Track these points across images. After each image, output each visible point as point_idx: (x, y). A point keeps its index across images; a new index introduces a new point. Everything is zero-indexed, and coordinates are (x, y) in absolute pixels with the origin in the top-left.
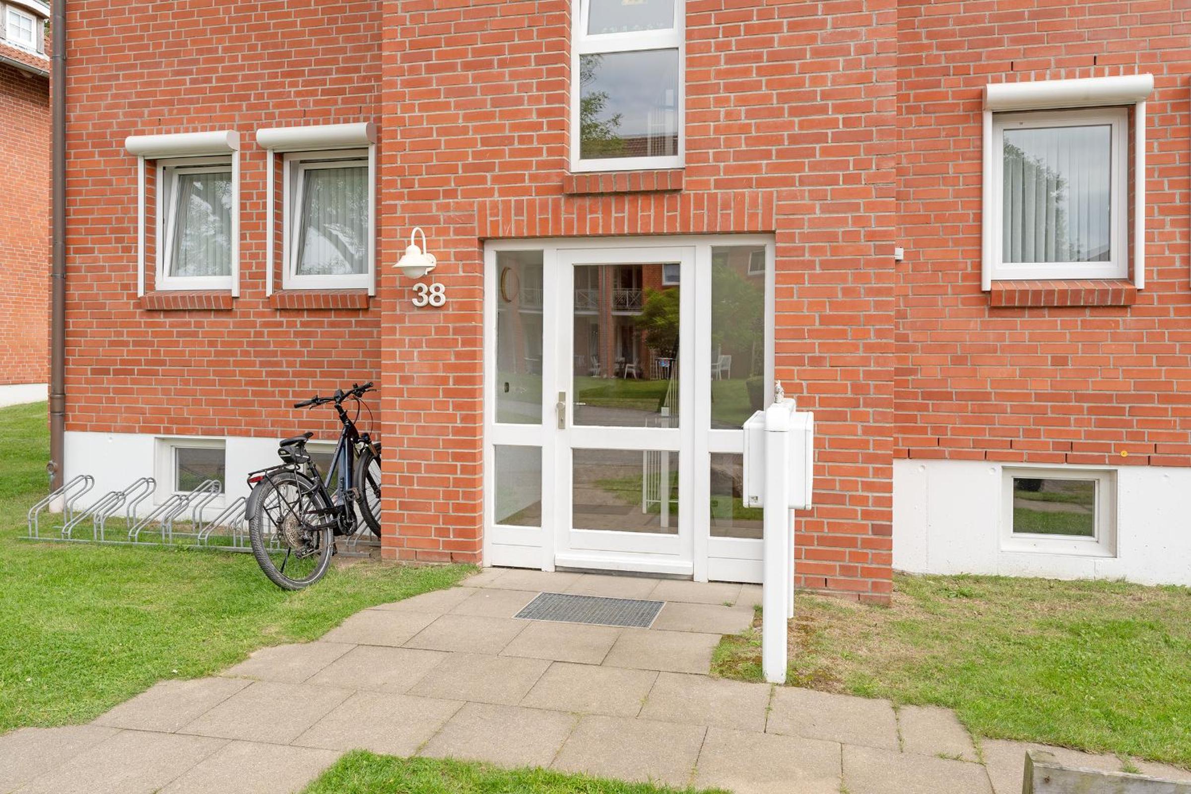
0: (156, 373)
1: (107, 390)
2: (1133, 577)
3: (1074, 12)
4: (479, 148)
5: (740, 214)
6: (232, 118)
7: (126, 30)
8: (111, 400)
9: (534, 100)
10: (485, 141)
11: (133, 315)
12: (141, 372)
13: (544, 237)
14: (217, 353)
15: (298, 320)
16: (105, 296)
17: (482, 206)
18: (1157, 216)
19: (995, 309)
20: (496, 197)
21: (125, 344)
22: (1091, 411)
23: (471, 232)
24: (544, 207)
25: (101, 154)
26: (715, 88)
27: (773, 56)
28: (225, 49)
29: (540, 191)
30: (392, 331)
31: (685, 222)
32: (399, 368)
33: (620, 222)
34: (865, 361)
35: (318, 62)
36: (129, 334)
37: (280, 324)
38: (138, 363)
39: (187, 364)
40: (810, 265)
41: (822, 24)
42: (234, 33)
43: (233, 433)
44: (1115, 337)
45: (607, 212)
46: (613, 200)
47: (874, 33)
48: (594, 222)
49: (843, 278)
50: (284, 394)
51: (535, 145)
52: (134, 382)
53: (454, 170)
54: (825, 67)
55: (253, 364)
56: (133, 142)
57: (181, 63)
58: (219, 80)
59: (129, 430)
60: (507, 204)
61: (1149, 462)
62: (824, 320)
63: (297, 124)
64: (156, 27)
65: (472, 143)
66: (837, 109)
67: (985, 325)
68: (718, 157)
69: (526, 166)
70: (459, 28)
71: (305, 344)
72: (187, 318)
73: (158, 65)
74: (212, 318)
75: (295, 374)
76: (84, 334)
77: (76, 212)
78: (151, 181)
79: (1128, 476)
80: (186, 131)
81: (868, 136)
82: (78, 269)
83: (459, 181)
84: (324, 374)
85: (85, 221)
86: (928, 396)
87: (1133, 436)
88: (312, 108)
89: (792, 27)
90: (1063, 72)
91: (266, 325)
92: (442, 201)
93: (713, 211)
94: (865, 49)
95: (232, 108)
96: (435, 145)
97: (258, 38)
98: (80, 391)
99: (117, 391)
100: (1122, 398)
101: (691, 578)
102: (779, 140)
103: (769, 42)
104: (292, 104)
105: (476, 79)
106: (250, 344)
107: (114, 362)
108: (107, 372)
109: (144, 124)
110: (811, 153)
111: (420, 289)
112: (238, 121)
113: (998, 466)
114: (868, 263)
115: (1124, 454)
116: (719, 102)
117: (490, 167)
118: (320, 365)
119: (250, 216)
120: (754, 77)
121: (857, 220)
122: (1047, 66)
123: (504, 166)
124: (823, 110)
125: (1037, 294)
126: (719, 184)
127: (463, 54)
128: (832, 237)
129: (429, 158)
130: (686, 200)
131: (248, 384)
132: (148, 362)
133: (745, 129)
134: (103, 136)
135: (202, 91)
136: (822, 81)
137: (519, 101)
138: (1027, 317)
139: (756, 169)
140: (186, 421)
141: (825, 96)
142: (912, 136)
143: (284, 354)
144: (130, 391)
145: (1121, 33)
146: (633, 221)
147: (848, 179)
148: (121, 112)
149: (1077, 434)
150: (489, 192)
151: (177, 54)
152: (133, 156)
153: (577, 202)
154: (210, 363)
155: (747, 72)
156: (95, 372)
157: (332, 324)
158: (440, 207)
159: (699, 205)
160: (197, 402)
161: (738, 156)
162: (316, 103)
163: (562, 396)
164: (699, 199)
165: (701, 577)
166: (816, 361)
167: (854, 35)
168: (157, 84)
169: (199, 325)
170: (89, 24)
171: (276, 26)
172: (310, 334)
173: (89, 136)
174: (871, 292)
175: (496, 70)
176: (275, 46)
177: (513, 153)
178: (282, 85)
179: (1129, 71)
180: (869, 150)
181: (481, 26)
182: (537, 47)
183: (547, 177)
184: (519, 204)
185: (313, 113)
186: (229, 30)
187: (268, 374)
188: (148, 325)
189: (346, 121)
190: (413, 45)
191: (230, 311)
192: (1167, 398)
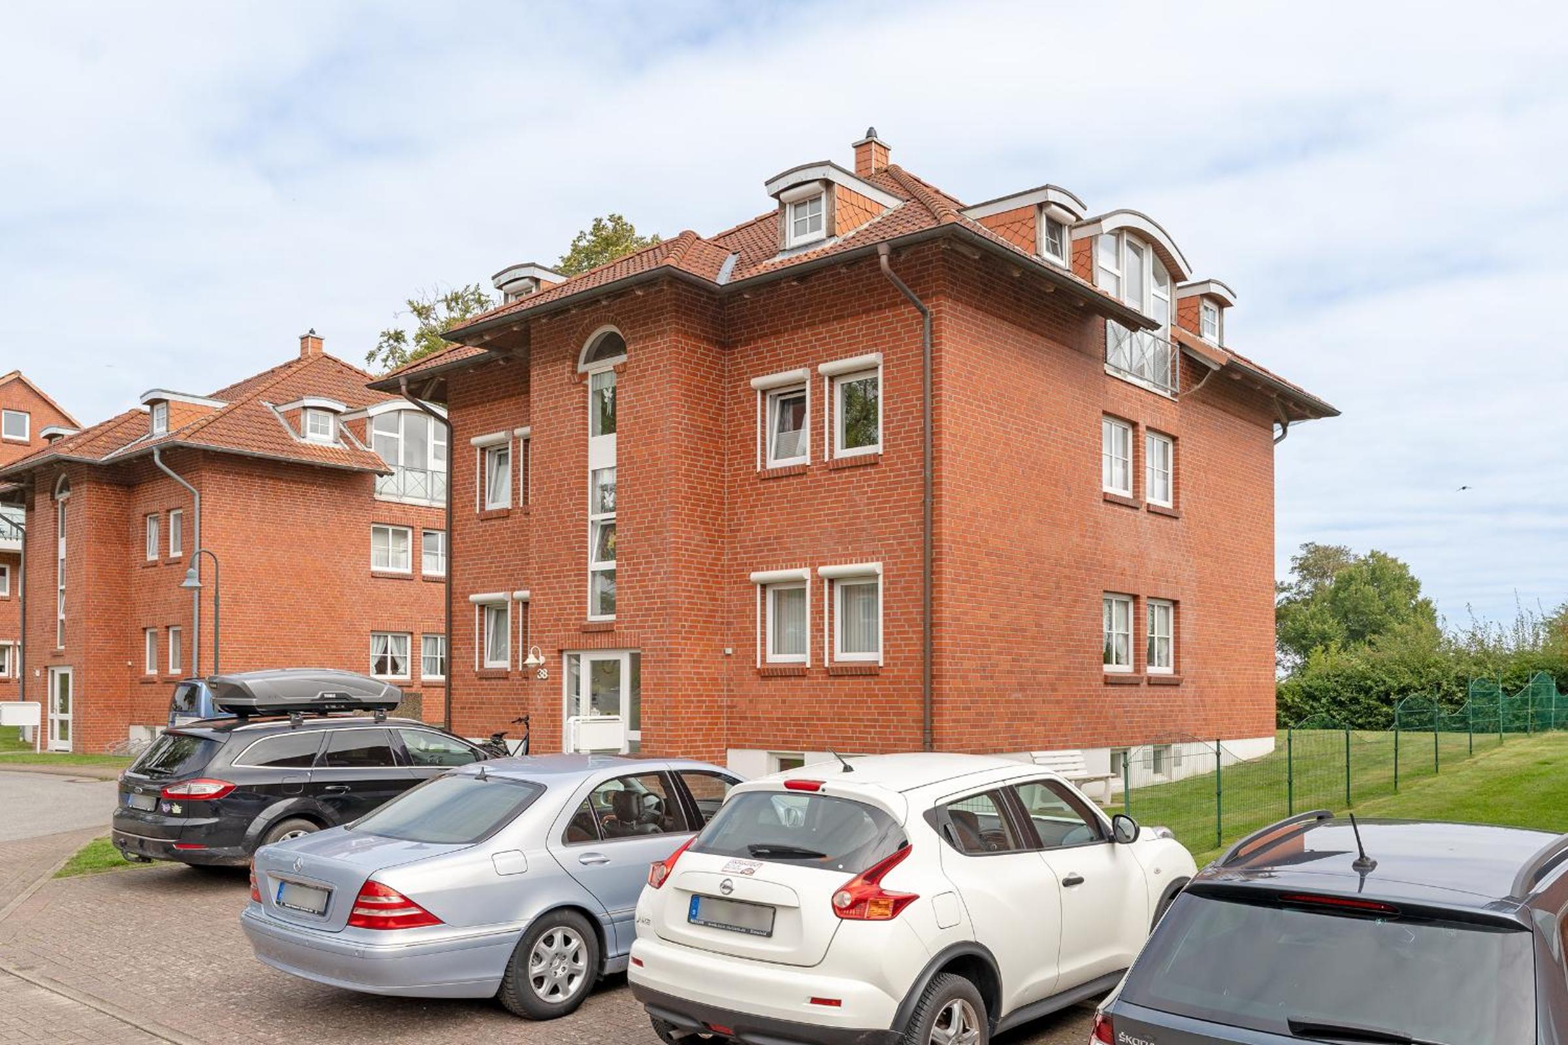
0: (481, 708)
1: (465, 716)
3: (788, 537)
4: (558, 612)
5: (639, 640)
6: (509, 585)
7: (472, 542)
8: (467, 722)
9: (573, 592)
10: (559, 609)
11: (474, 680)
12: (477, 708)
13: (579, 650)
14: (503, 699)
16: (464, 671)
17: (558, 637)
18: (814, 634)
19: (764, 677)
21: (472, 694)
22: (794, 725)
23: (555, 647)
24: (580, 637)
25: (464, 602)
26: (624, 588)
27: (640, 575)
29: (576, 630)
30: (532, 689)
31: (616, 644)
32: (534, 705)
33: (597, 643)
36: (473, 689)
38: (476, 703)
39: (493, 704)
40: (651, 661)
41: (654, 562)
42: (510, 544)
44: (801, 690)
45: (594, 639)
46: (602, 634)
48: (590, 643)
51: (573, 611)
52: (474, 712)
54: (655, 580)
55: (515, 704)
56: (473, 597)
57: (491, 558)
61: (813, 749)
62: (654, 684)
64: (483, 541)
67: (760, 685)
68: (625, 617)
69: (571, 619)
72: (493, 682)
74: (502, 682)
76: (457, 689)
77: (455, 630)
78: (482, 615)
81: (667, 608)
82: (456, 658)
83: (552, 626)
85: (458, 634)
86: (741, 718)
87: (808, 737)
91: (520, 685)
92: (547, 634)
93: (628, 639)
94: (666, 573)
97: (518, 546)
99: (469, 717)
100: (804, 719)
102: (642, 610)
105: (557, 583)
106: (514, 694)
107: (468, 703)
109: (477, 589)
110: (650, 615)
111: (539, 672)
113: (765, 752)
114: (666, 661)
115: (804, 745)
116: (626, 594)
117: (561, 620)
119: (514, 632)
120: (635, 584)
123: (565, 620)
126: (625, 628)
128: (656, 650)
129: (543, 616)
130: (618, 634)
132: (479, 703)
134: (464, 593)
135: (499, 572)
136: (654, 585)
138: (772, 681)
142: (735, 594)
144: (473, 717)
145: (803, 547)
146: (609, 643)
147: (661, 626)
148: (470, 581)
149: (789, 736)
150: (560, 631)
151: (490, 554)
152: (474, 604)
153: (592, 635)
154: (501, 704)
155: (633, 581)
156: (461, 707)
158: (546, 637)
159: (620, 637)
161: (631, 616)
168: (483, 568)
169: (498, 685)
170: (459, 539)
171: (523, 540)
173: (459, 593)
175: (562, 579)
184: (571, 636)
186: (508, 542)
188: (479, 685)
190: (539, 568)
191: (507, 678)
192: (819, 719)
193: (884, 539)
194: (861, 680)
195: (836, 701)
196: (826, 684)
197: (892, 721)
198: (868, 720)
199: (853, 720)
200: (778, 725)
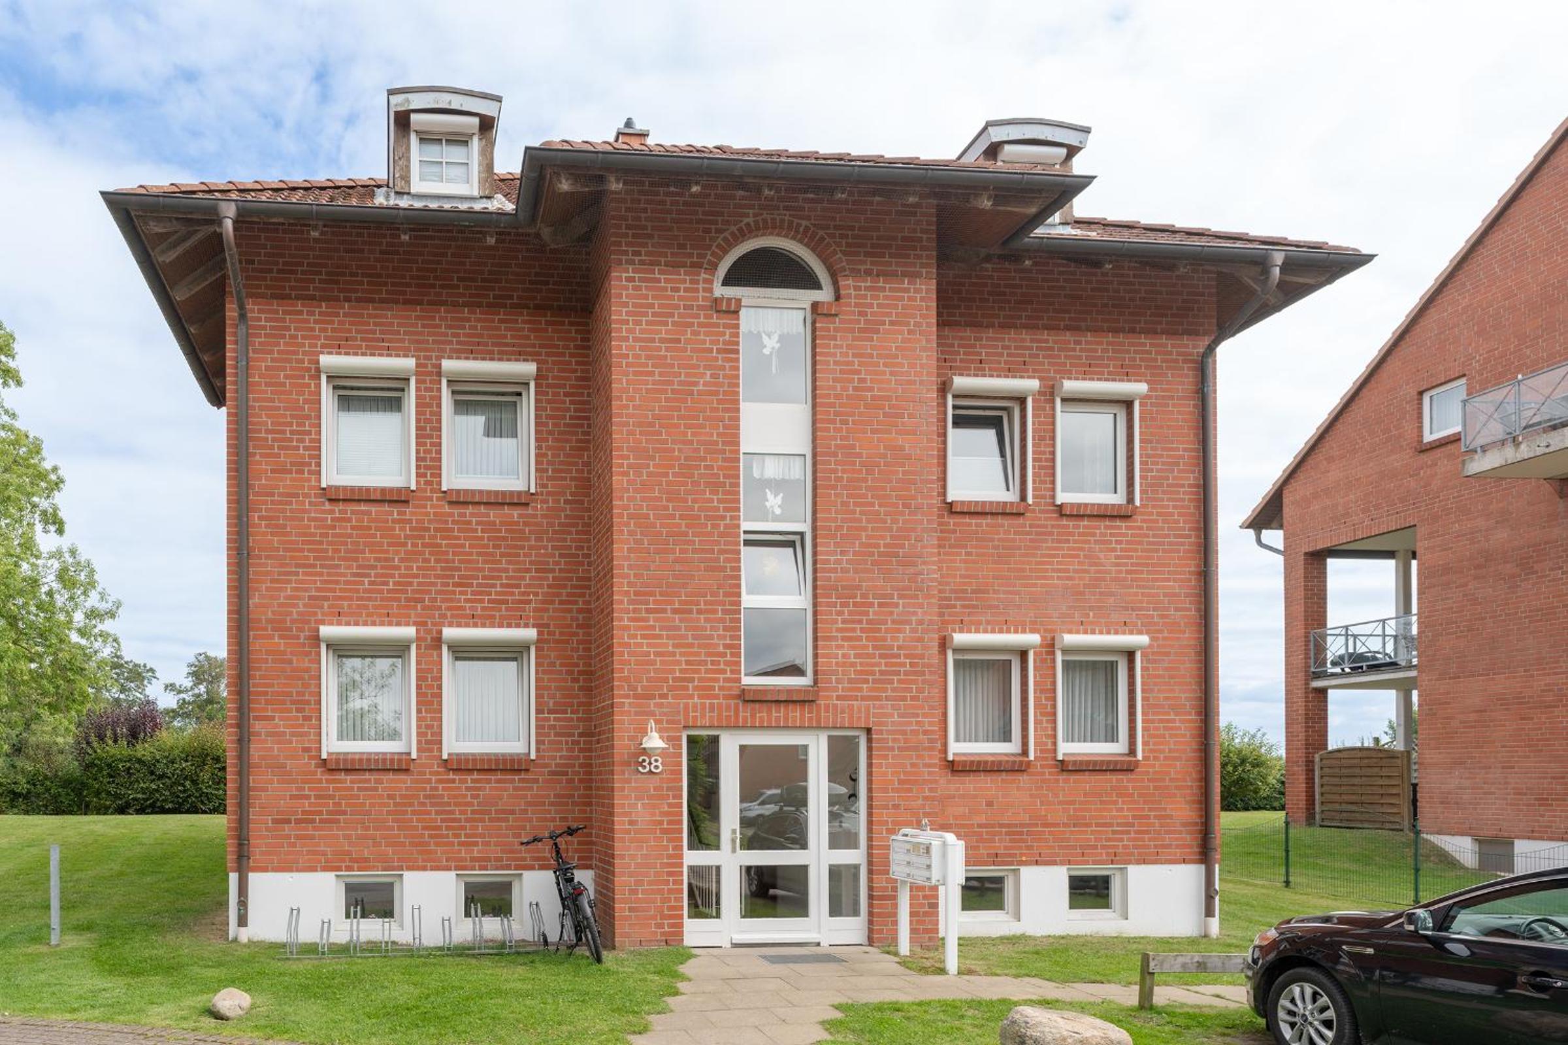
0: (338, 821)
1: (289, 836)
2: (1030, 932)
3: (995, 592)
4: (684, 666)
5: (851, 717)
6: (409, 616)
7: (305, 535)
8: (294, 845)
9: (720, 637)
10: (688, 663)
11: (315, 773)
12: (321, 821)
13: (720, 727)
14: (396, 805)
15: (469, 778)
16: (286, 758)
17: (686, 706)
18: (1039, 718)
19: (955, 772)
20: (696, 700)
21: (307, 797)
22: (1007, 833)
23: (679, 722)
24: (728, 707)
25: (281, 637)
26: (835, 638)
27: (869, 622)
28: (402, 560)
29: (726, 697)
30: (622, 789)
31: (819, 721)
32: (628, 814)
33: (778, 719)
34: (923, 806)
35: (484, 578)
36: (310, 789)
37: (453, 781)
38: (320, 813)
39: (368, 813)
40: (893, 749)
41: (897, 605)
42: (409, 548)
43: (409, 868)
44: (1018, 789)
45: (769, 711)
46: (773, 705)
47: (925, 613)
48: (761, 719)
49: (911, 757)
50: (457, 836)
51: (722, 666)
52: (315, 829)
53: (666, 680)
54: (899, 631)
55: (429, 813)
56: (327, 630)
57: (359, 567)
58: (395, 583)
59: (312, 869)
60: (703, 705)
61: (1037, 863)
62: (901, 782)
63: (467, 625)
64: (334, 535)
65: (678, 663)
66: (906, 656)
67: (949, 782)
68: (838, 681)
69: (716, 680)
70: (669, 585)
71: (477, 796)
72: (367, 776)
73: (338, 566)
74: (391, 776)
75: (467, 820)
76: (265, 790)
77: (255, 685)
79: (1027, 872)
80: (365, 624)
81: (923, 673)
82: (259, 734)
83: (671, 689)
84: (491, 820)
85: (266, 693)
87: (1028, 848)
88: (479, 612)
89: (880, 605)
90: (989, 628)
91: (440, 781)
92: (657, 701)
93: (835, 714)
94: (920, 622)
95: (408, 607)
96: (653, 663)
97: (431, 553)
98: (260, 837)
99: (298, 837)
100: (1022, 825)
101: (818, 944)
102: (873, 673)
103: (867, 613)
104: (462, 608)
105: (681, 620)
106: (425, 797)
107: (296, 813)
108: (288, 821)
109: (323, 614)
110: (891, 682)
111: (644, 761)
112: (412, 619)
114: (924, 749)
115: (1024, 859)
116: (839, 647)
117: (692, 680)
118: (489, 812)
119: (425, 695)
120: (859, 633)
121: (918, 723)
122: (979, 623)
123: (701, 680)
124: (898, 656)
125: (979, 762)
126: (838, 698)
127: (671, 603)
128: (904, 733)
129: (648, 671)
130: (819, 706)
131: (425, 828)
132: (329, 813)
133: (853, 665)
134: (284, 621)
135: (381, 592)
136: (897, 639)
137: (711, 637)
138: (972, 777)
139: (860, 690)
140: (366, 860)
141: (899, 648)
143: (456, 804)
144: (312, 837)
145: (1019, 607)
146: (786, 718)
147: (913, 698)
148: (301, 603)
149: (999, 848)
150: (691, 697)
151: (356, 559)
153: (750, 706)
154: (389, 813)
155: (854, 630)
156: (275, 821)
157: (498, 781)
158: (656, 705)
159: (827, 711)
160: (375, 844)
161: (850, 681)
162: (483, 609)
163: (734, 831)
164: (827, 707)
165: (824, 943)
166: (896, 807)
167: (915, 613)
168: (337, 582)
169: (378, 781)
170: (267, 526)
171: (447, 545)
172: (479, 789)
173: (269, 621)
174: (926, 765)
175: (695, 615)
176: (447, 561)
177: (707, 671)
178: (454, 593)
179: (1024, 632)
180: (924, 682)
181: (684, 585)
182: (723, 603)
183: (730, 688)
184: (712, 705)
185: (480, 617)
186: (405, 545)
187: (443, 820)
188: (328, 781)
189: (509, 626)
190: (636, 593)
191: (407, 770)
192: (1045, 825)
193: (1140, 609)
194: (1108, 776)
195: (1072, 803)
196: (1057, 781)
197: (1153, 825)
198: (1118, 825)
199: (1097, 825)
200: (980, 834)
